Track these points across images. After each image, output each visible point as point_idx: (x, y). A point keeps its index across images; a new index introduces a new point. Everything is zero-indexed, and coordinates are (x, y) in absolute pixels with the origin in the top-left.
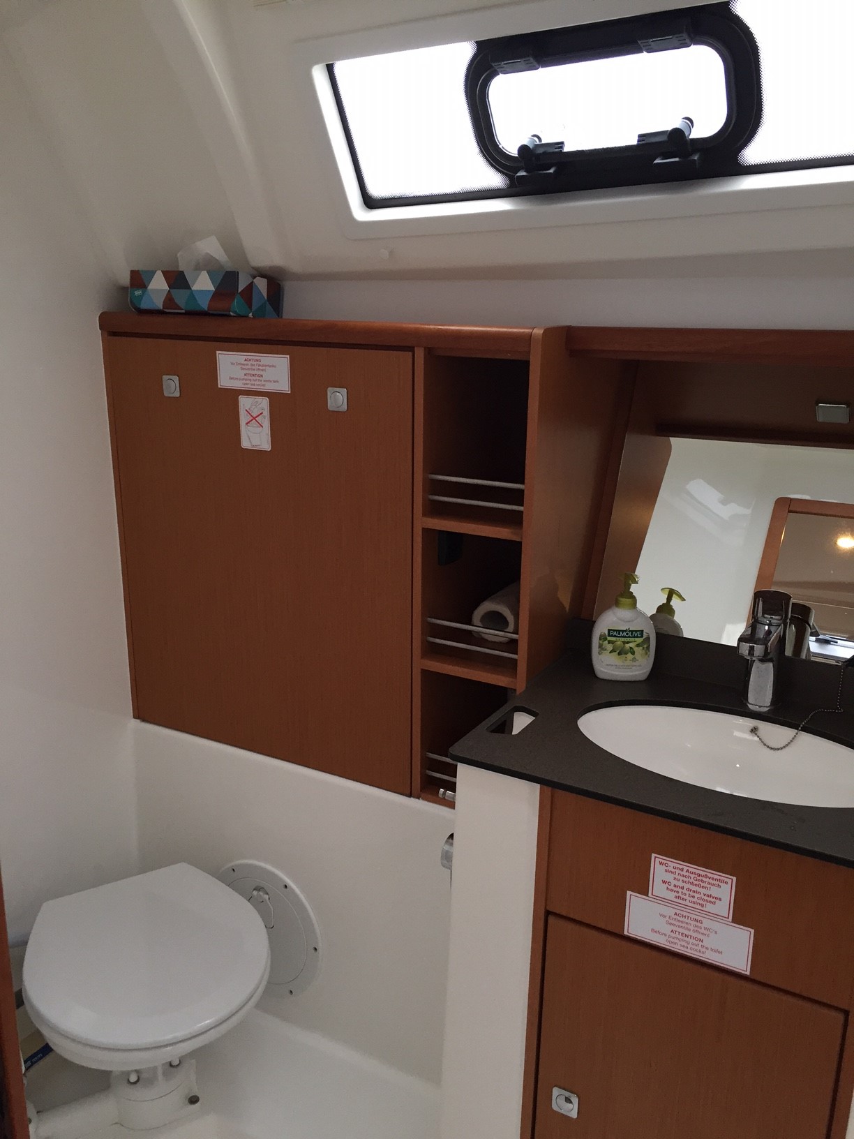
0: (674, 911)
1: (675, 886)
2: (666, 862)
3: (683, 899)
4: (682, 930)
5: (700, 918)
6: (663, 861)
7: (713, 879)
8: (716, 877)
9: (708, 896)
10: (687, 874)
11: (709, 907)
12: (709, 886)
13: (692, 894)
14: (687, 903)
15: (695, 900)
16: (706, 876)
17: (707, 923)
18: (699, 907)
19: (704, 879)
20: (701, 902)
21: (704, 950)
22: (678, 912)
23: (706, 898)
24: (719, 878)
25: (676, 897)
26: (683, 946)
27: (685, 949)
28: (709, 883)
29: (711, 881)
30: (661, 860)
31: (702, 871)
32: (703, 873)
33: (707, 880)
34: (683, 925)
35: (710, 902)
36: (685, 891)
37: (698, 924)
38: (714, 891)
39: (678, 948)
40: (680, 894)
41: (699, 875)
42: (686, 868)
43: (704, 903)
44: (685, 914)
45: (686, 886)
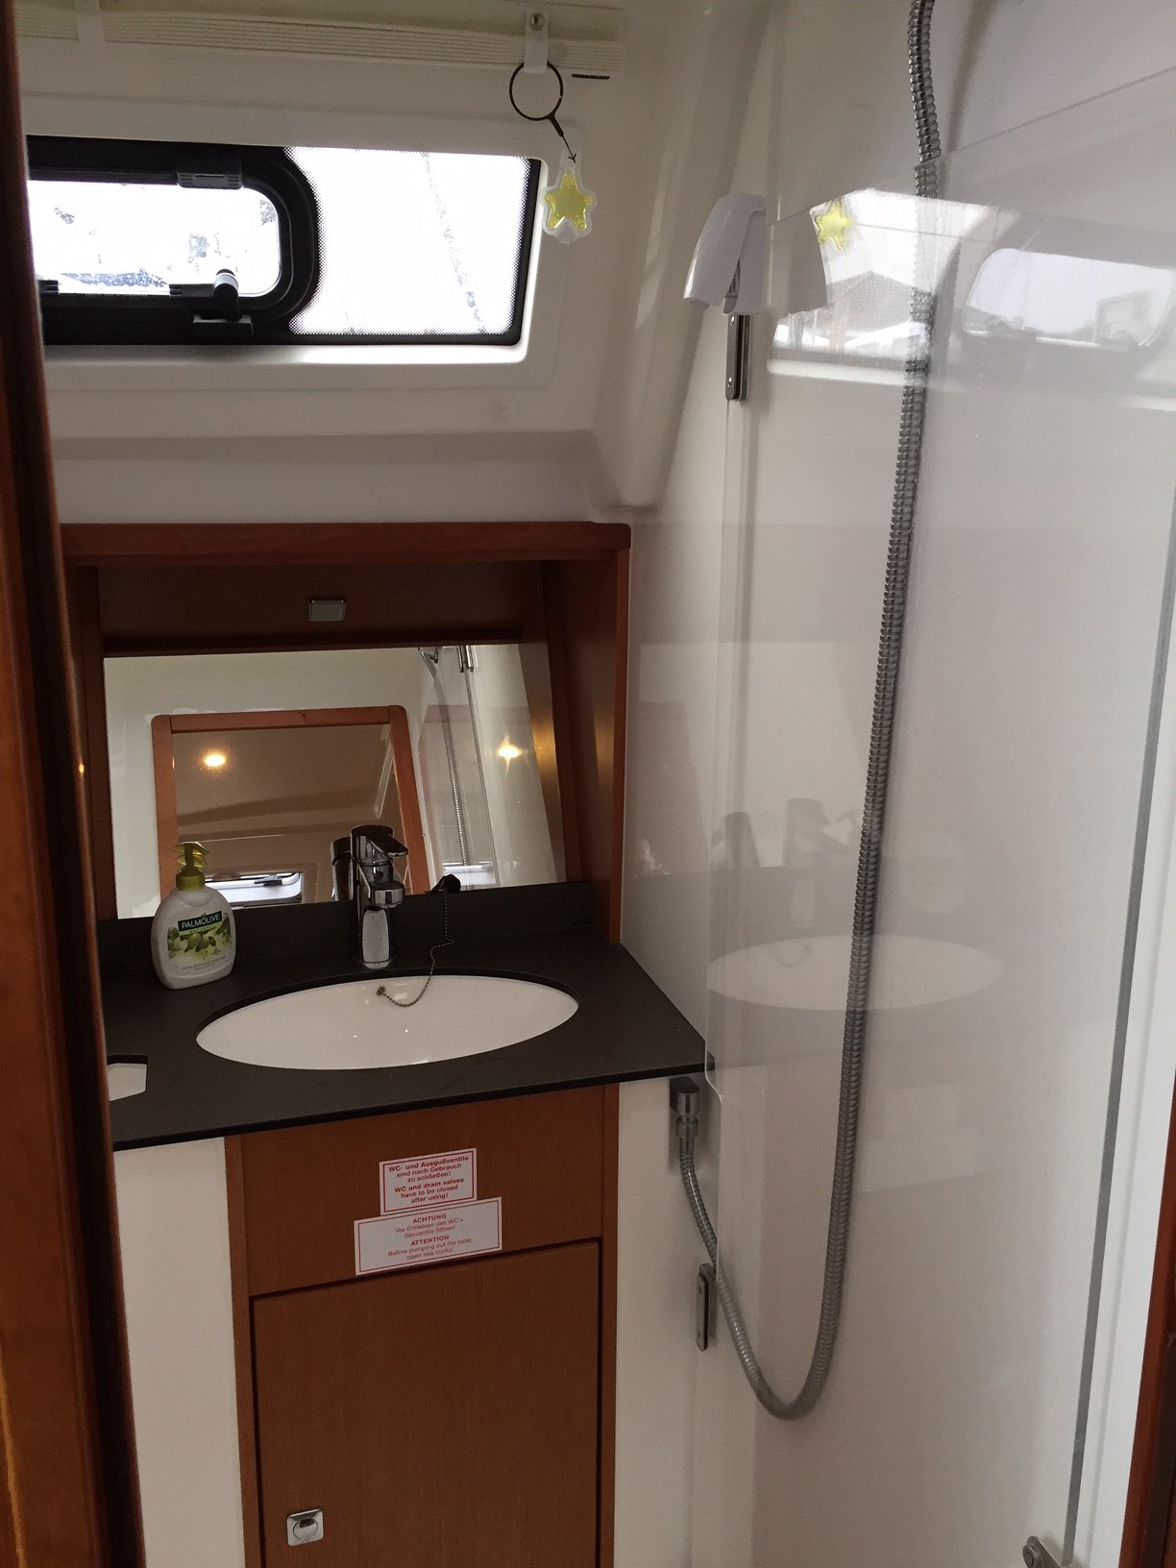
0: (412, 1218)
1: (411, 1189)
2: (396, 1165)
3: (422, 1200)
4: (423, 1237)
5: (441, 1213)
6: (393, 1166)
7: (452, 1161)
8: (453, 1157)
9: (449, 1183)
10: (423, 1168)
11: (452, 1195)
12: (448, 1171)
13: (430, 1188)
14: (427, 1202)
15: (436, 1194)
16: (444, 1161)
17: (451, 1214)
18: (440, 1200)
19: (442, 1165)
20: (442, 1193)
21: (450, 1247)
22: (417, 1217)
23: (446, 1186)
24: (457, 1157)
25: (413, 1201)
26: (428, 1254)
27: (431, 1257)
28: (448, 1168)
29: (450, 1164)
30: (390, 1166)
31: (438, 1157)
32: (440, 1159)
33: (446, 1165)
34: (425, 1230)
35: (452, 1188)
36: (423, 1189)
37: (442, 1220)
38: (455, 1174)
39: (422, 1259)
40: (417, 1196)
41: (436, 1163)
42: (420, 1162)
43: (445, 1193)
44: (424, 1216)
45: (422, 1183)
